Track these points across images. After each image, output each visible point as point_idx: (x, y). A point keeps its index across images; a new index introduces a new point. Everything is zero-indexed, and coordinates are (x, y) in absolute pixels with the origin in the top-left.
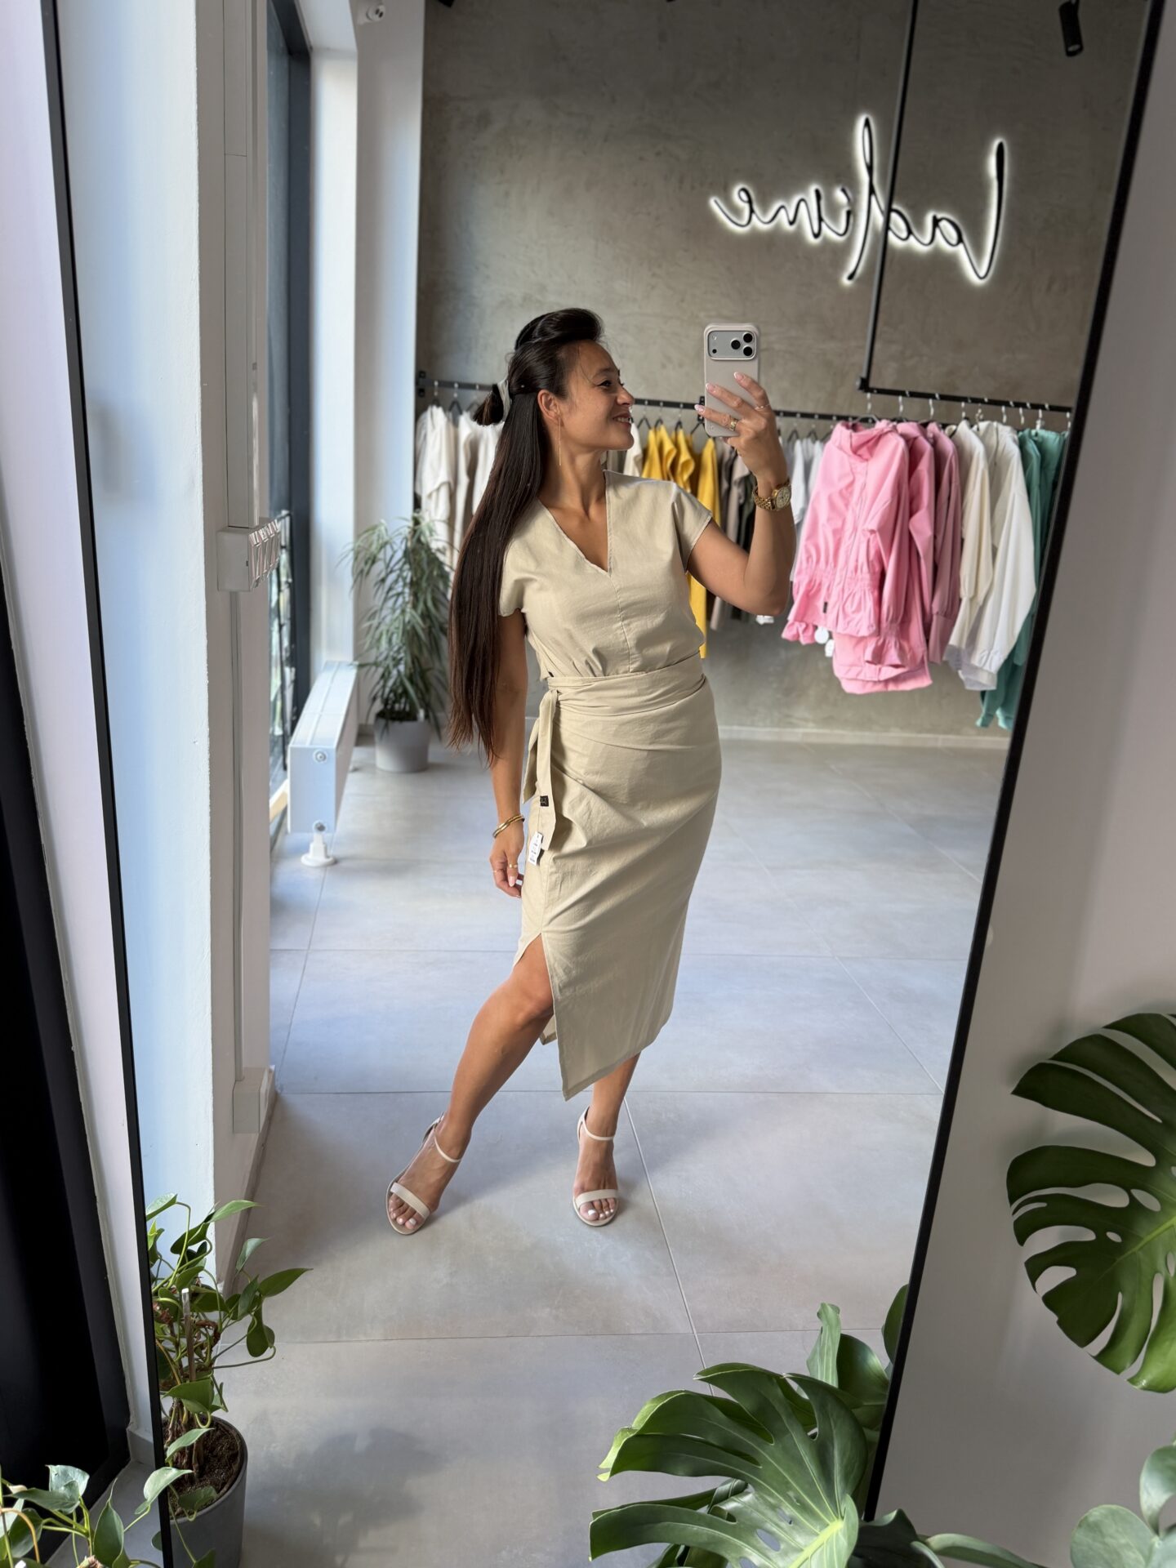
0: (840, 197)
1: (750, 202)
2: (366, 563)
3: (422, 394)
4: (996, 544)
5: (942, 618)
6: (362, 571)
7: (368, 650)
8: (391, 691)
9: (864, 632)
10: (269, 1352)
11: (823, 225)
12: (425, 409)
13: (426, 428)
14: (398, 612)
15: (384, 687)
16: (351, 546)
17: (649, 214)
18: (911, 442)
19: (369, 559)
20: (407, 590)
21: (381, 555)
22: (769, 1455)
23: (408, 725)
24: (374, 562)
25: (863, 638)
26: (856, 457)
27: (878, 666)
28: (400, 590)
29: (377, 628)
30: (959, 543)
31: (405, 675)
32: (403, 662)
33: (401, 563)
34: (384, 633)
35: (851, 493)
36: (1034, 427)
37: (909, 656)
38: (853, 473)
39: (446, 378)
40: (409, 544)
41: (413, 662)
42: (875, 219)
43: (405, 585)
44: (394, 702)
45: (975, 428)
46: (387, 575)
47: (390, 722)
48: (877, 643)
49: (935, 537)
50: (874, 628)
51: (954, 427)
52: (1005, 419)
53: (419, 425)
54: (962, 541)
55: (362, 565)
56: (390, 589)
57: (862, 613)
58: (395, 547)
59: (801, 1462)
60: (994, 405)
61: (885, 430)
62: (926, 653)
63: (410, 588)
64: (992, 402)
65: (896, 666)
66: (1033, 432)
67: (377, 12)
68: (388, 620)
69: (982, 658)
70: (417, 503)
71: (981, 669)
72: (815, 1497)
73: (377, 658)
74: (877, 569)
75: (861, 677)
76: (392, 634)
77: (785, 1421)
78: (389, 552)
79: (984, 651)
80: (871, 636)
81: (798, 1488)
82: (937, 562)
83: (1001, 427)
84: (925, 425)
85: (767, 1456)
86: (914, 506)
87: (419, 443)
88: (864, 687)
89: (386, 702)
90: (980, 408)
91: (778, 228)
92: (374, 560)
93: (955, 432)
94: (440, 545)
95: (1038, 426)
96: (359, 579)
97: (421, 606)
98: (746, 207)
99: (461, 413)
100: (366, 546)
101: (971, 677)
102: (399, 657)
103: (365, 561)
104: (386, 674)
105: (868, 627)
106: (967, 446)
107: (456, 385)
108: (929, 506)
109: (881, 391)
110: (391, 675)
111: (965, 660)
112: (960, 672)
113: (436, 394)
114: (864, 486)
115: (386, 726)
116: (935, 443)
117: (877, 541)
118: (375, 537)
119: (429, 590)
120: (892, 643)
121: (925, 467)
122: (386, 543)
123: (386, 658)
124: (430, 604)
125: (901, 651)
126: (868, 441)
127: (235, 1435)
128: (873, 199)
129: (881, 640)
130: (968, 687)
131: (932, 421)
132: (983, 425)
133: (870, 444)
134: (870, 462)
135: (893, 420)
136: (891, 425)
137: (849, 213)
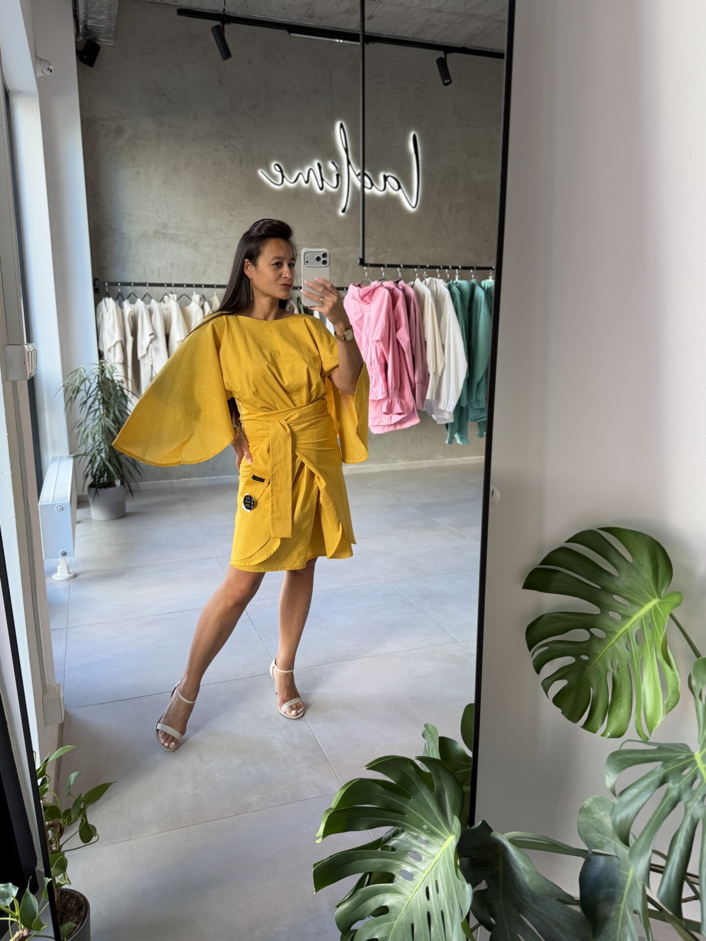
0: (332, 167)
1: (281, 171)
2: (73, 393)
3: (97, 292)
4: (443, 343)
5: (420, 385)
6: (71, 398)
7: (79, 447)
8: (97, 471)
9: (380, 397)
10: (94, 839)
11: (324, 183)
12: (100, 300)
13: (102, 311)
14: (97, 421)
15: (92, 467)
16: (61, 384)
17: (224, 181)
18: (391, 291)
19: (75, 390)
20: (101, 407)
21: (82, 387)
22: (410, 807)
23: (110, 490)
24: (78, 392)
25: (380, 400)
26: (363, 302)
27: (390, 415)
28: (97, 407)
29: (84, 432)
30: (424, 344)
31: (106, 459)
32: (103, 451)
33: (96, 391)
34: (90, 434)
35: (363, 322)
36: (455, 279)
37: (406, 408)
38: (362, 311)
39: (112, 280)
40: (100, 379)
41: (110, 450)
42: (352, 178)
43: (100, 403)
44: (100, 477)
45: (424, 282)
46: (88, 399)
47: (99, 489)
48: (388, 402)
49: (411, 341)
50: (386, 394)
51: (412, 283)
52: (439, 276)
53: (98, 310)
54: (426, 342)
55: (71, 394)
56: (90, 407)
57: (378, 386)
58: (92, 381)
59: (428, 807)
60: (433, 269)
61: (377, 286)
62: (415, 405)
63: (103, 406)
64: (431, 267)
65: (400, 414)
66: (455, 282)
67: (49, 69)
68: (91, 426)
69: (445, 404)
70: (101, 355)
71: (445, 411)
72: (438, 825)
73: (86, 450)
74: (383, 362)
75: (381, 424)
76: (95, 434)
77: (417, 785)
78: (88, 384)
79: (445, 401)
80: (384, 399)
81: (428, 823)
82: (414, 355)
83: (437, 280)
84: (397, 282)
85: (409, 808)
86: (398, 327)
87: (99, 320)
88: (383, 429)
89: (94, 477)
90: (425, 271)
91: (299, 185)
92: (78, 390)
93: (414, 284)
94: (119, 378)
95: (457, 279)
96: (69, 403)
97: (112, 416)
98: (280, 174)
99: (124, 300)
100: (73, 383)
101: (440, 416)
102: (100, 448)
103: (71, 393)
104: (93, 460)
105: (382, 394)
106: (421, 292)
107: (119, 284)
108: (406, 325)
109: (372, 265)
110: (96, 460)
111: (435, 408)
112: (433, 416)
113: (107, 290)
114: (369, 317)
115: (96, 491)
116: (404, 290)
117: (381, 346)
118: (78, 376)
119: (116, 405)
120: (396, 401)
121: (401, 304)
122: (85, 379)
123: (92, 450)
124: (117, 413)
125: (401, 404)
126: (369, 293)
127: (79, 895)
128: (350, 167)
129: (390, 400)
130: (439, 423)
131: (400, 280)
132: (428, 280)
133: (370, 294)
134: (371, 304)
135: (380, 280)
136: (380, 283)
137: (338, 176)
